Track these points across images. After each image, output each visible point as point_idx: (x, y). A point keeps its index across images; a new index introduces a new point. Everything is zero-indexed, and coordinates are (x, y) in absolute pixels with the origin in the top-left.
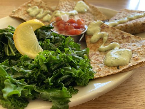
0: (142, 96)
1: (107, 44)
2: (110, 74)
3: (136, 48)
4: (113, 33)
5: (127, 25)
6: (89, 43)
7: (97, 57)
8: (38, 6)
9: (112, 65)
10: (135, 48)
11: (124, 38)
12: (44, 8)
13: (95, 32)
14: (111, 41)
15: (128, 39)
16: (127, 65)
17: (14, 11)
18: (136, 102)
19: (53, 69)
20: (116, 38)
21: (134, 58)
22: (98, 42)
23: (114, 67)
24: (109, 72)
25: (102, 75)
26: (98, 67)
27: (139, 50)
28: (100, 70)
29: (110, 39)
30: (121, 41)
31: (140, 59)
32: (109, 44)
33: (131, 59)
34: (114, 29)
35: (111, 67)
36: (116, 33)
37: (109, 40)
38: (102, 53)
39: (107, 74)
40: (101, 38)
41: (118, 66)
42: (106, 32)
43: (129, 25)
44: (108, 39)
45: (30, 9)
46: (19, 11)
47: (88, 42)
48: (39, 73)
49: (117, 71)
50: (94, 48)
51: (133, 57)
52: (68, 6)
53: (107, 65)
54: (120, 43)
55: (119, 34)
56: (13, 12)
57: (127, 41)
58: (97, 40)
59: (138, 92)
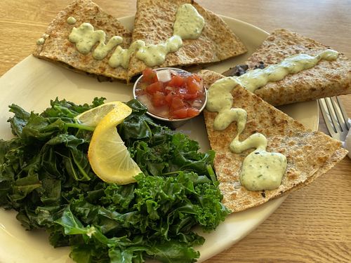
0: (296, 223)
1: (245, 136)
2: (250, 206)
3: (294, 152)
4: (255, 109)
5: (282, 89)
6: (212, 130)
7: (228, 166)
8: (92, 22)
9: (254, 188)
10: (292, 150)
11: (275, 122)
12: (106, 27)
13: (223, 105)
14: (252, 130)
15: (283, 127)
16: (277, 188)
17: (42, 40)
18: (285, 234)
19: (165, 212)
20: (260, 122)
21: (290, 175)
22: (228, 129)
23: (257, 191)
24: (249, 202)
25: (238, 209)
26: (232, 190)
27: (298, 157)
28: (234, 196)
29: (251, 123)
30: (270, 129)
31: (299, 175)
32: (248, 136)
33: (284, 175)
34: (259, 101)
35: (253, 191)
36: (262, 110)
37: (249, 128)
38: (236, 155)
39: (247, 206)
40: (233, 122)
41: (263, 191)
42: (243, 107)
43: (286, 89)
44: (247, 124)
45: (75, 34)
46: (52, 39)
47: (209, 128)
48: (147, 224)
49: (262, 200)
50: (221, 142)
51: (288, 173)
52: (159, 20)
53: (245, 187)
54: (268, 134)
55: (266, 114)
56: (39, 44)
57: (280, 131)
58: (226, 125)
59: (290, 216)
